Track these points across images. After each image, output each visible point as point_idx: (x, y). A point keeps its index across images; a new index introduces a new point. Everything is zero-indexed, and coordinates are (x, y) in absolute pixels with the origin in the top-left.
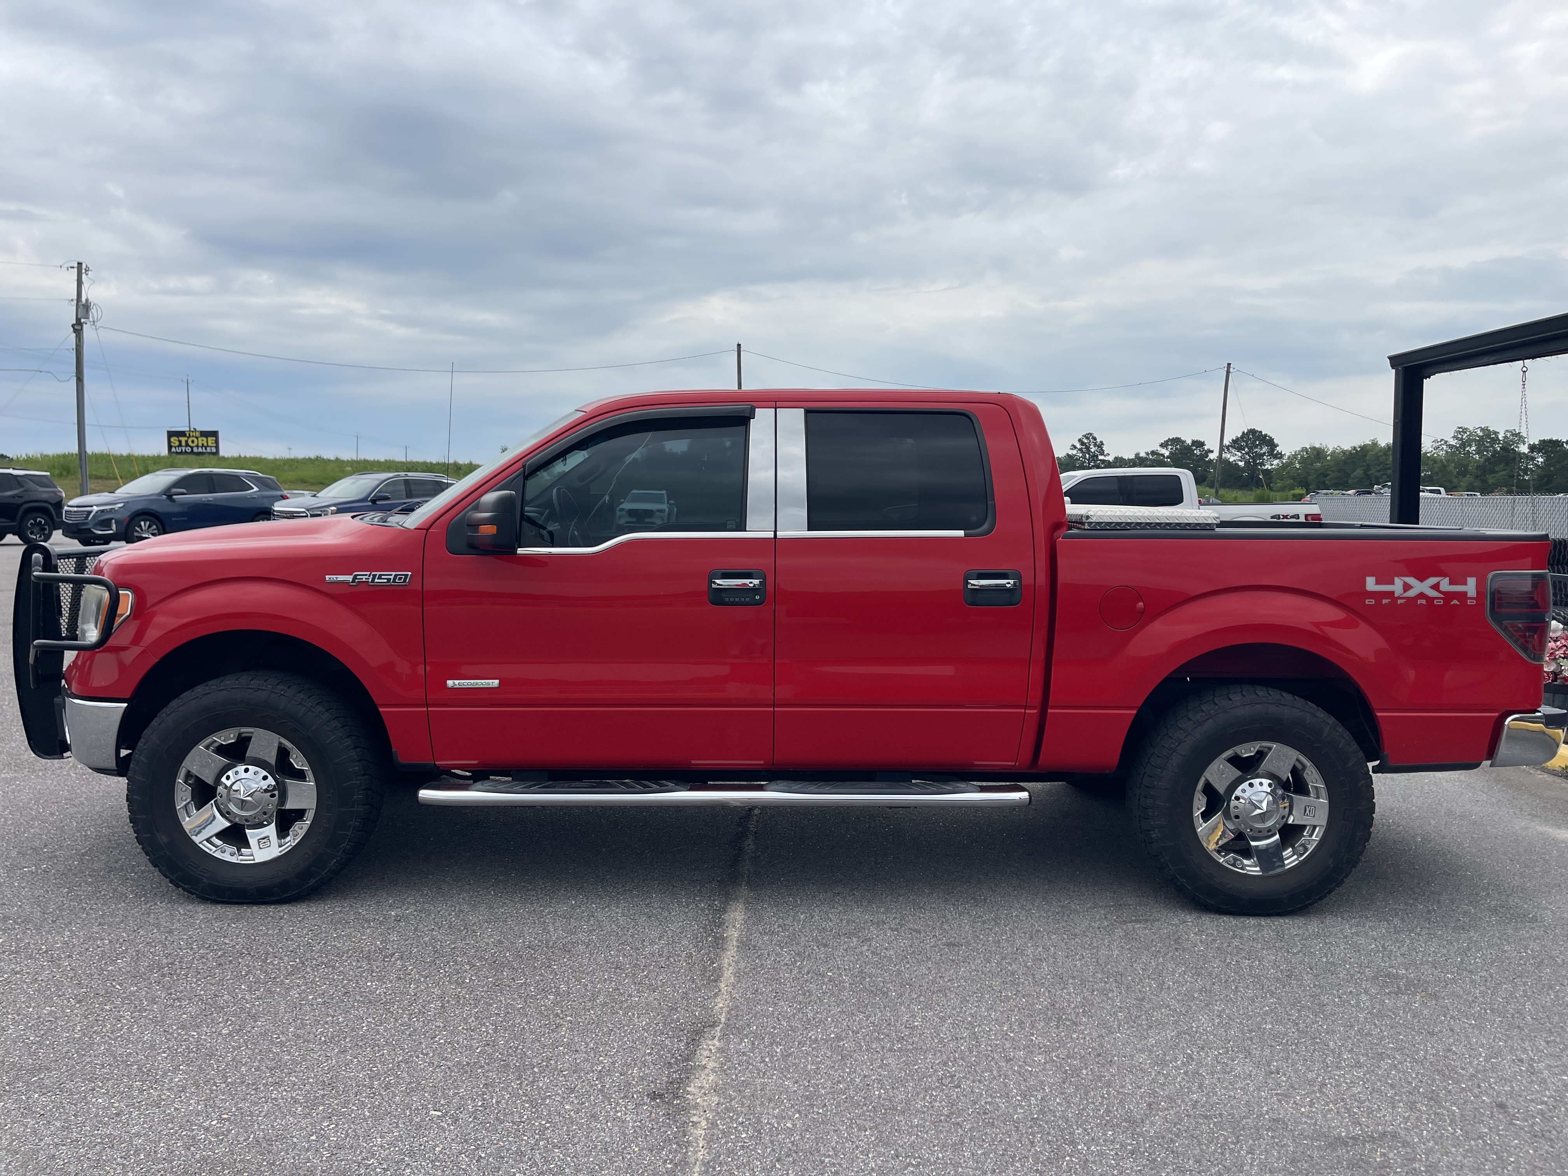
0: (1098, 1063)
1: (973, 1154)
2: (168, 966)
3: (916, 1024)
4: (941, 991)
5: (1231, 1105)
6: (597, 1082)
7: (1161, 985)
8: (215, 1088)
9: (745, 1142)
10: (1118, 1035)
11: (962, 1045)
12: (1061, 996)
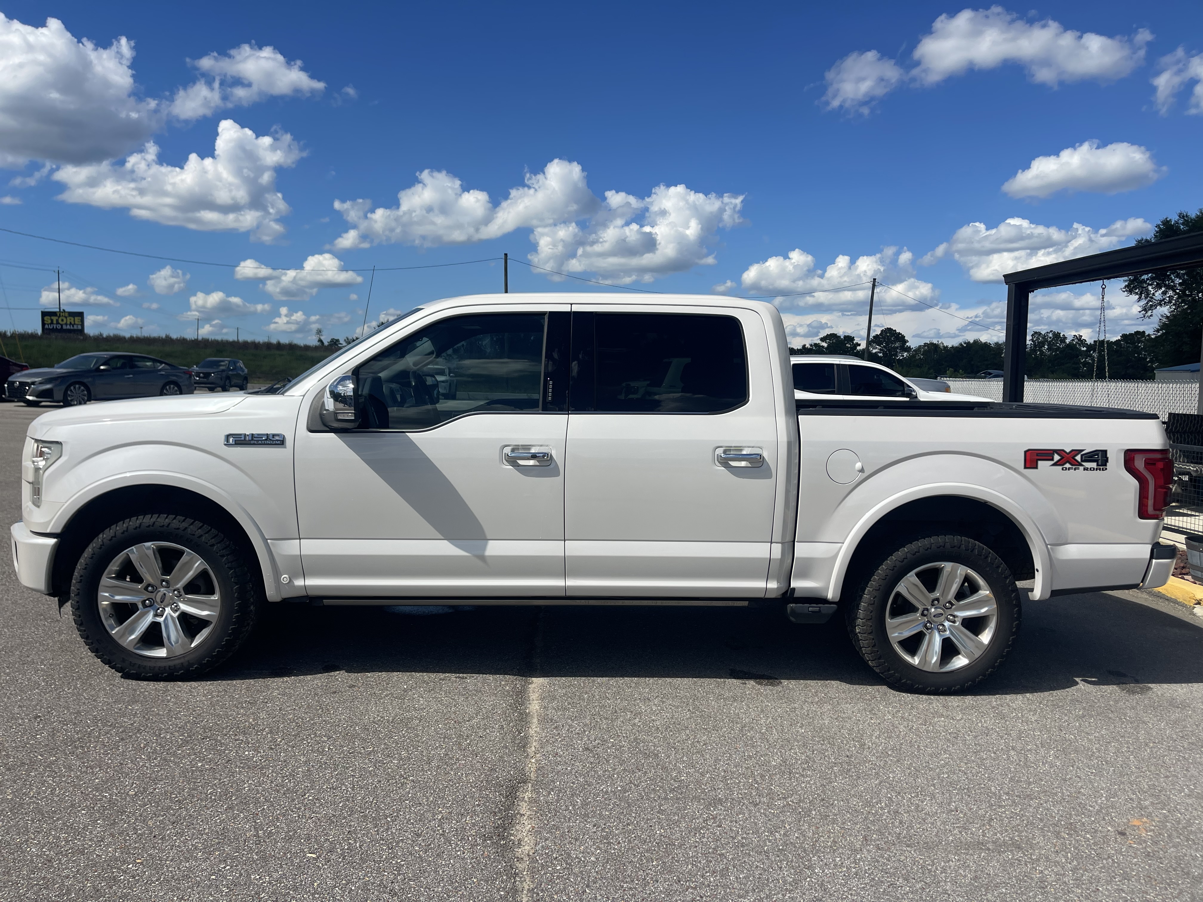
0: (823, 806)
1: (737, 878)
2: (79, 740)
3: (683, 778)
4: (698, 752)
5: (926, 836)
6: (438, 828)
7: (862, 745)
8: (128, 838)
9: (560, 873)
10: (836, 784)
11: (719, 794)
12: (790, 755)
